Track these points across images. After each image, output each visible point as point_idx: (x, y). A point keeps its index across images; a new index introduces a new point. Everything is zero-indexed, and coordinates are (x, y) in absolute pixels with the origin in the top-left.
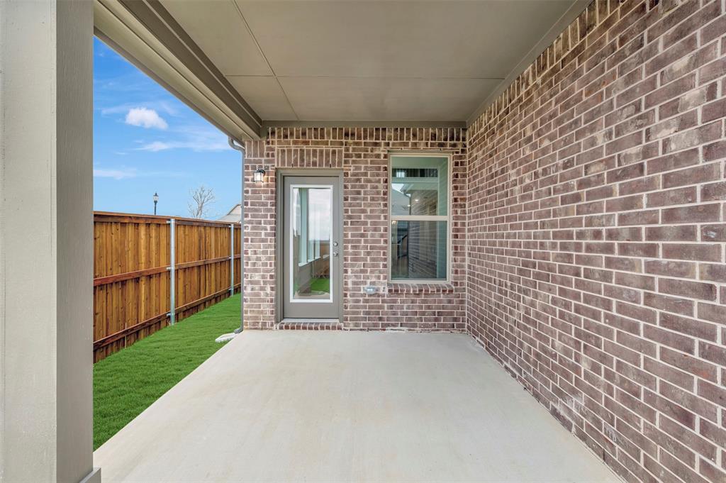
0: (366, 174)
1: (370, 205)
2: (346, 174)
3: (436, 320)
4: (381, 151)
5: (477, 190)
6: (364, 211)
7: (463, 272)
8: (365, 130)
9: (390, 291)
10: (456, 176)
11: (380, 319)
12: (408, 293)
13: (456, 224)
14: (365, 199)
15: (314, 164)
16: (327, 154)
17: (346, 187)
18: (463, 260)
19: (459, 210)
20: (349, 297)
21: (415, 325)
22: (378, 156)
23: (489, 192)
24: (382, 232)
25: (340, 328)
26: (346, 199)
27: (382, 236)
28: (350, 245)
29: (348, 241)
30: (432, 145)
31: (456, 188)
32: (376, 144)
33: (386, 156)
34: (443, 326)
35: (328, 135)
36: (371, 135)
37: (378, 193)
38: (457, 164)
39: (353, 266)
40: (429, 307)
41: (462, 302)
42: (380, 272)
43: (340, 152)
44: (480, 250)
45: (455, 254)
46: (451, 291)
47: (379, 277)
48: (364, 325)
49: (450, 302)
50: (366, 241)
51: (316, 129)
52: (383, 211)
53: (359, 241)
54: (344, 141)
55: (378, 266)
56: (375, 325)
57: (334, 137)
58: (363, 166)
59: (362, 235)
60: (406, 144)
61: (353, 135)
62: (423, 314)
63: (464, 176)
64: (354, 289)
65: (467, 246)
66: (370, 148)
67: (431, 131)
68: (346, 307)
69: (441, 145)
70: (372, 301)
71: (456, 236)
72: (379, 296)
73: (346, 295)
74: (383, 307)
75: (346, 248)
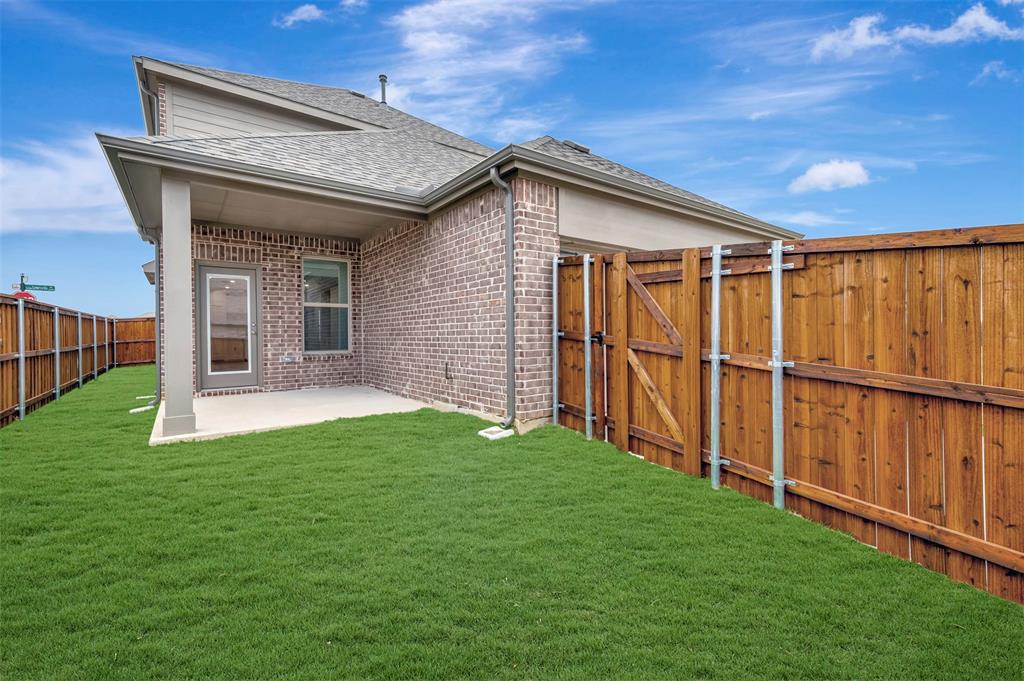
0: (282, 270)
1: (286, 294)
2: (265, 269)
3: (340, 378)
4: (295, 253)
5: (368, 287)
6: (280, 299)
7: (361, 344)
8: (281, 237)
9: (305, 359)
10: (354, 276)
11: (297, 381)
12: (319, 360)
13: (354, 310)
14: (282, 289)
15: (234, 259)
16: (247, 251)
17: (264, 279)
18: (360, 335)
19: (356, 300)
20: (269, 366)
21: (325, 384)
22: (293, 257)
23: (375, 290)
24: (297, 315)
25: (261, 391)
26: (265, 289)
27: (297, 318)
28: (269, 325)
29: (268, 322)
30: (335, 253)
31: (354, 284)
32: (290, 248)
33: (299, 258)
34: (346, 382)
35: (248, 235)
36: (286, 241)
37: (293, 285)
38: (354, 268)
39: (272, 341)
40: (335, 370)
41: (360, 364)
42: (296, 345)
43: (259, 251)
44: (371, 326)
45: (354, 331)
46: (352, 357)
47: (295, 349)
48: (283, 387)
49: (351, 365)
50: (283, 322)
51: (235, 231)
52: (298, 299)
53: (278, 322)
54: (262, 242)
55: (294, 341)
56: (293, 386)
57: (253, 239)
58: (279, 264)
59: (280, 317)
60: (315, 250)
61: (270, 239)
62: (331, 374)
63: (360, 276)
64: (273, 359)
65: (362, 325)
66: (285, 250)
67: (334, 242)
68: (266, 374)
69: (342, 253)
70: (289, 368)
71: (355, 319)
72: (295, 363)
73: (266, 364)
74: (298, 372)
75: (266, 327)
